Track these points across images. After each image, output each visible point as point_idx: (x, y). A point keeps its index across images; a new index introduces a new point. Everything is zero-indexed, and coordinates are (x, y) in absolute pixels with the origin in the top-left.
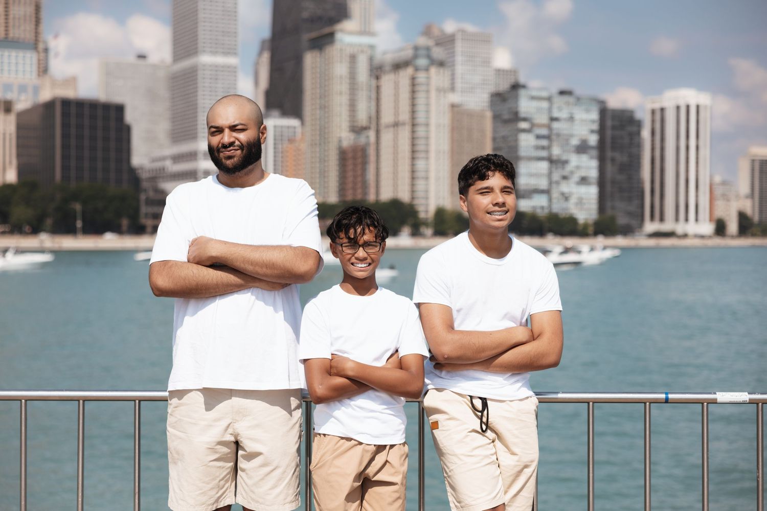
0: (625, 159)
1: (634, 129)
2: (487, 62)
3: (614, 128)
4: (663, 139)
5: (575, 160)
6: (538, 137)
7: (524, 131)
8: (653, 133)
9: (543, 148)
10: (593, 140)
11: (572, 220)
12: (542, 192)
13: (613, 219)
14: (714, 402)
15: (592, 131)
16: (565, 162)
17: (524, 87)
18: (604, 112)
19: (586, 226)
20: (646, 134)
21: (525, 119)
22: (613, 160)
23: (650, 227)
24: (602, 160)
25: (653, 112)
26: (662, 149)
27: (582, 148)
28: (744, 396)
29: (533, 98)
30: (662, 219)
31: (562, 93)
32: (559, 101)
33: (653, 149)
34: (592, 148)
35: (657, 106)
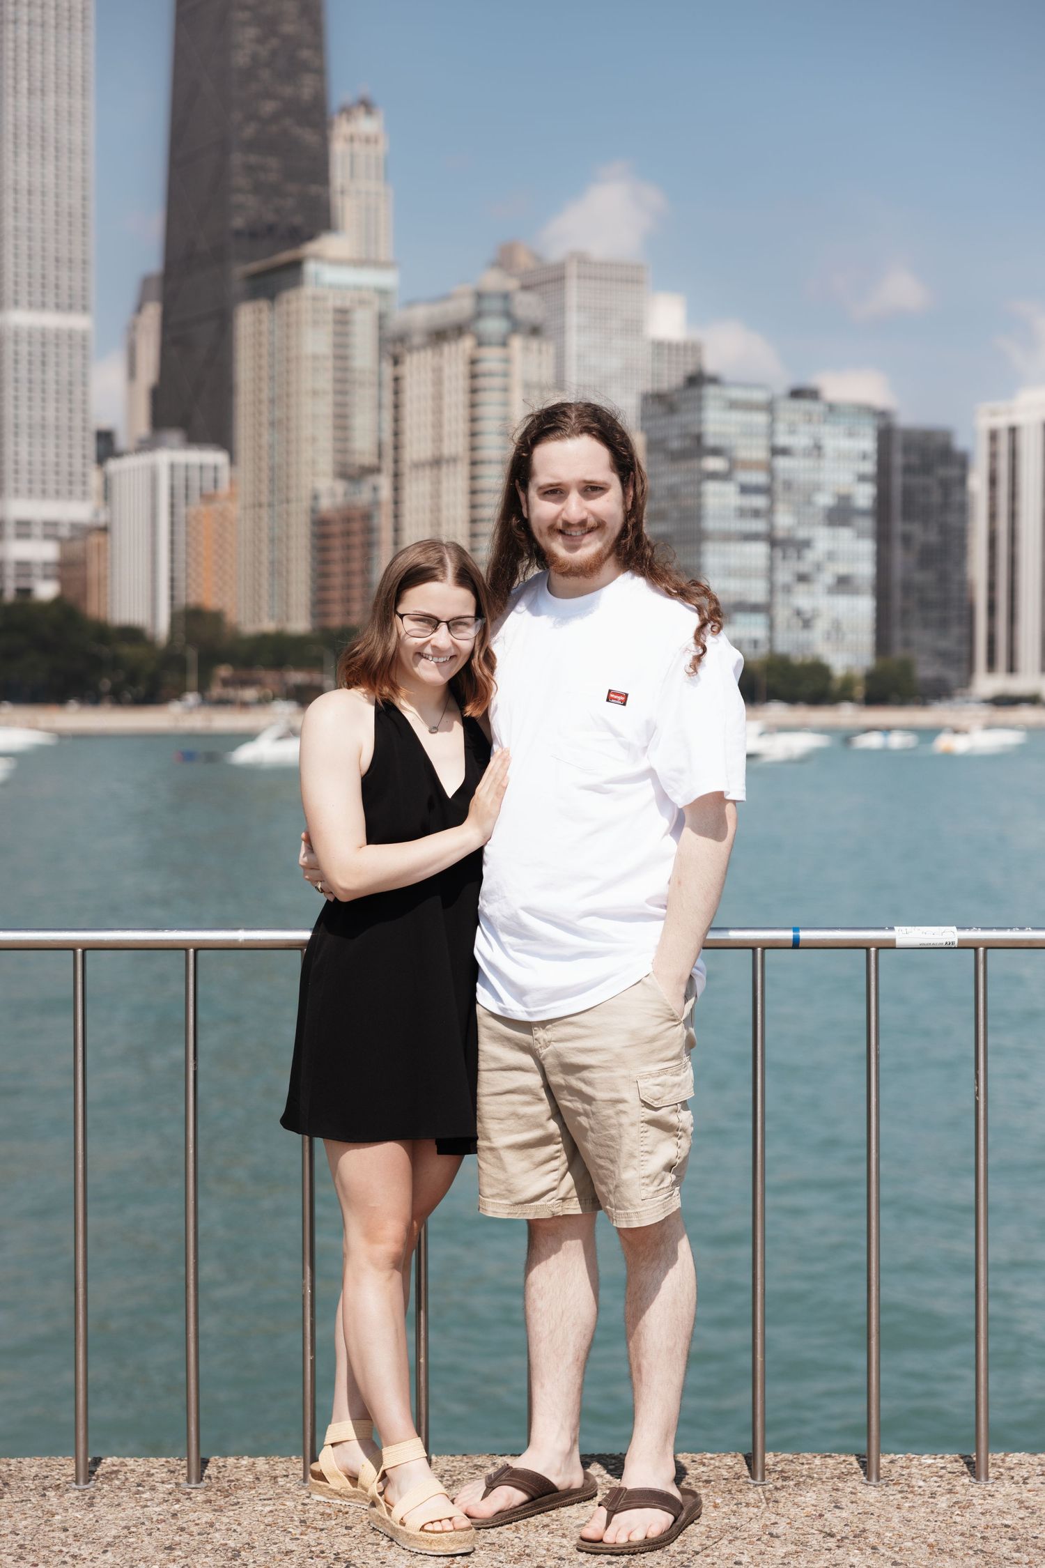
0: (933, 537)
1: (953, 472)
2: (634, 326)
3: (908, 469)
4: (1013, 496)
5: (824, 539)
6: (745, 490)
7: (714, 476)
8: (993, 481)
9: (756, 513)
10: (864, 495)
11: (819, 670)
12: (754, 608)
13: (906, 667)
14: (890, 946)
15: (862, 478)
16: (806, 544)
17: (714, 380)
18: (886, 435)
19: (848, 683)
20: (977, 483)
21: (716, 452)
22: (907, 539)
23: (987, 684)
24: (883, 539)
25: (993, 436)
26: (1013, 515)
27: (840, 514)
28: (948, 934)
29: (734, 405)
30: (1012, 669)
31: (798, 394)
32: (790, 411)
33: (993, 516)
34: (862, 513)
35: (1002, 422)
